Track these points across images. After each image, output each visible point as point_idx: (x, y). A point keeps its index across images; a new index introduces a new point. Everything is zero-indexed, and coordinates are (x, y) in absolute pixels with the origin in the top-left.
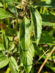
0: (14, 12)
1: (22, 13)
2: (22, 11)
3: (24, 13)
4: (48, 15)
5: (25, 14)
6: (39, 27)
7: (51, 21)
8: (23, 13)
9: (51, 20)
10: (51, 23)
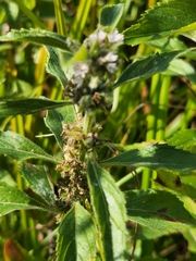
0: (44, 193)
1: (67, 190)
2: (66, 186)
3: (73, 190)
4: (152, 194)
5: (77, 192)
6: (119, 228)
7: (167, 214)
8: (70, 191)
9: (164, 210)
10: (165, 222)
